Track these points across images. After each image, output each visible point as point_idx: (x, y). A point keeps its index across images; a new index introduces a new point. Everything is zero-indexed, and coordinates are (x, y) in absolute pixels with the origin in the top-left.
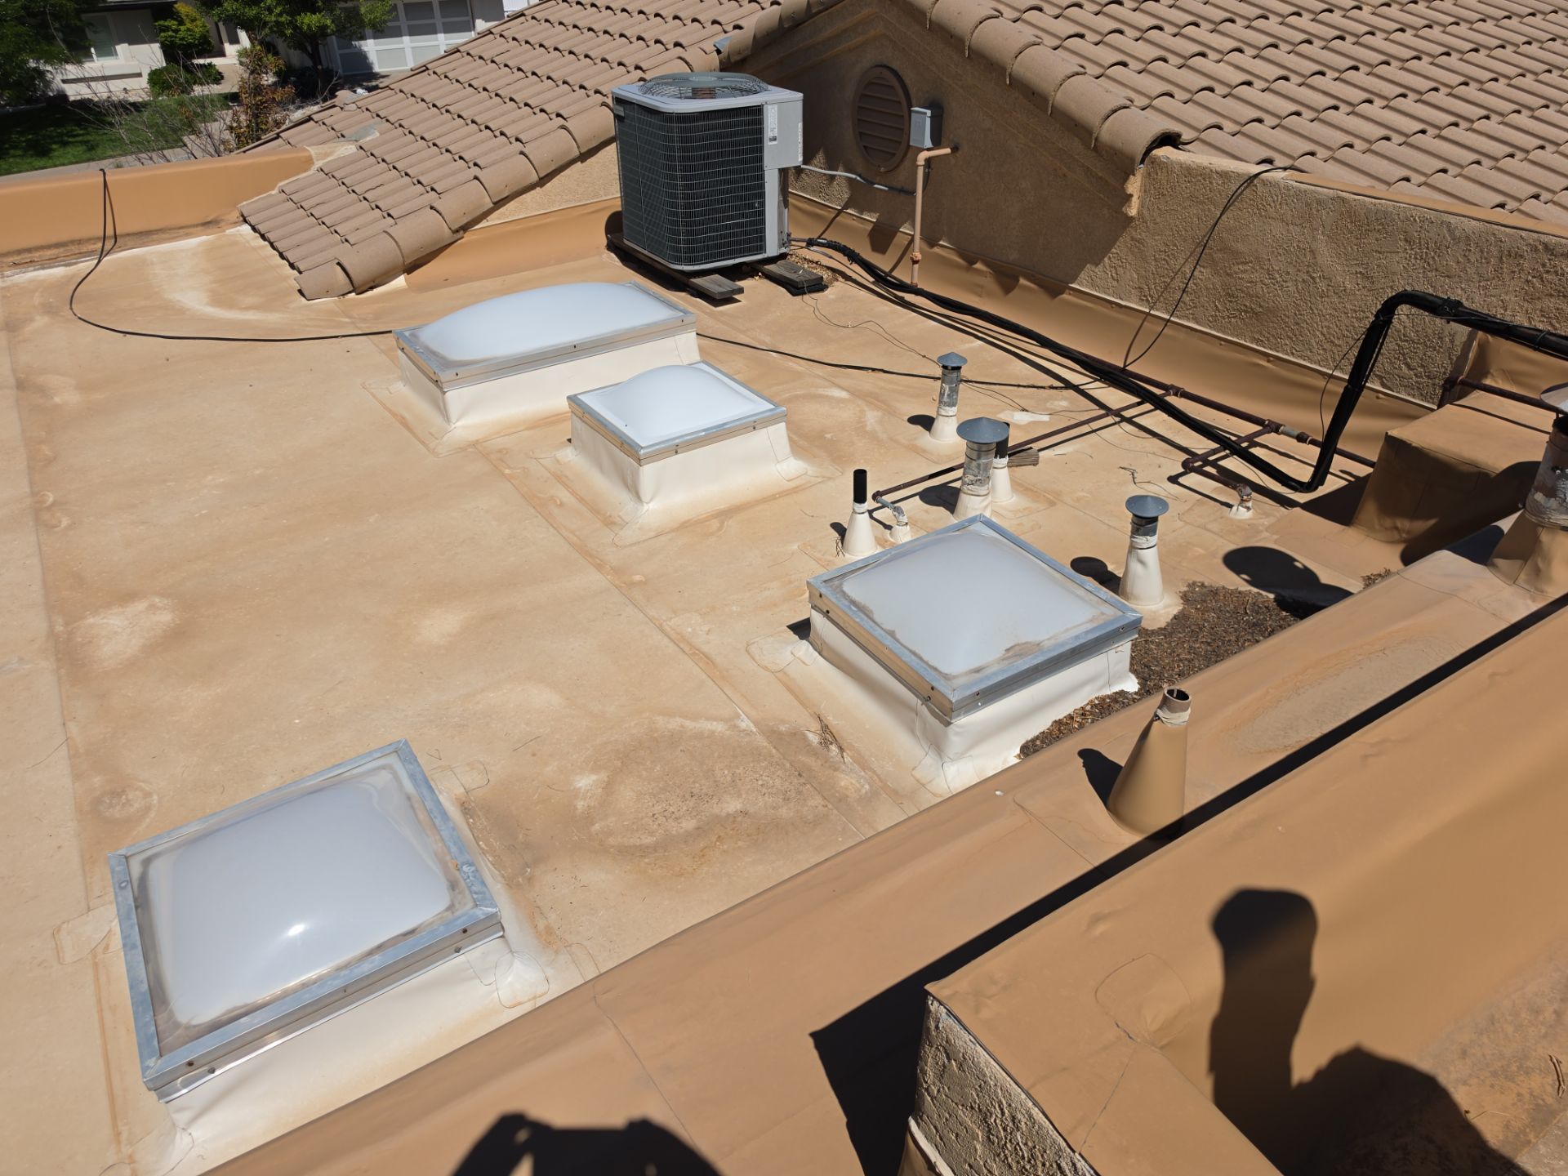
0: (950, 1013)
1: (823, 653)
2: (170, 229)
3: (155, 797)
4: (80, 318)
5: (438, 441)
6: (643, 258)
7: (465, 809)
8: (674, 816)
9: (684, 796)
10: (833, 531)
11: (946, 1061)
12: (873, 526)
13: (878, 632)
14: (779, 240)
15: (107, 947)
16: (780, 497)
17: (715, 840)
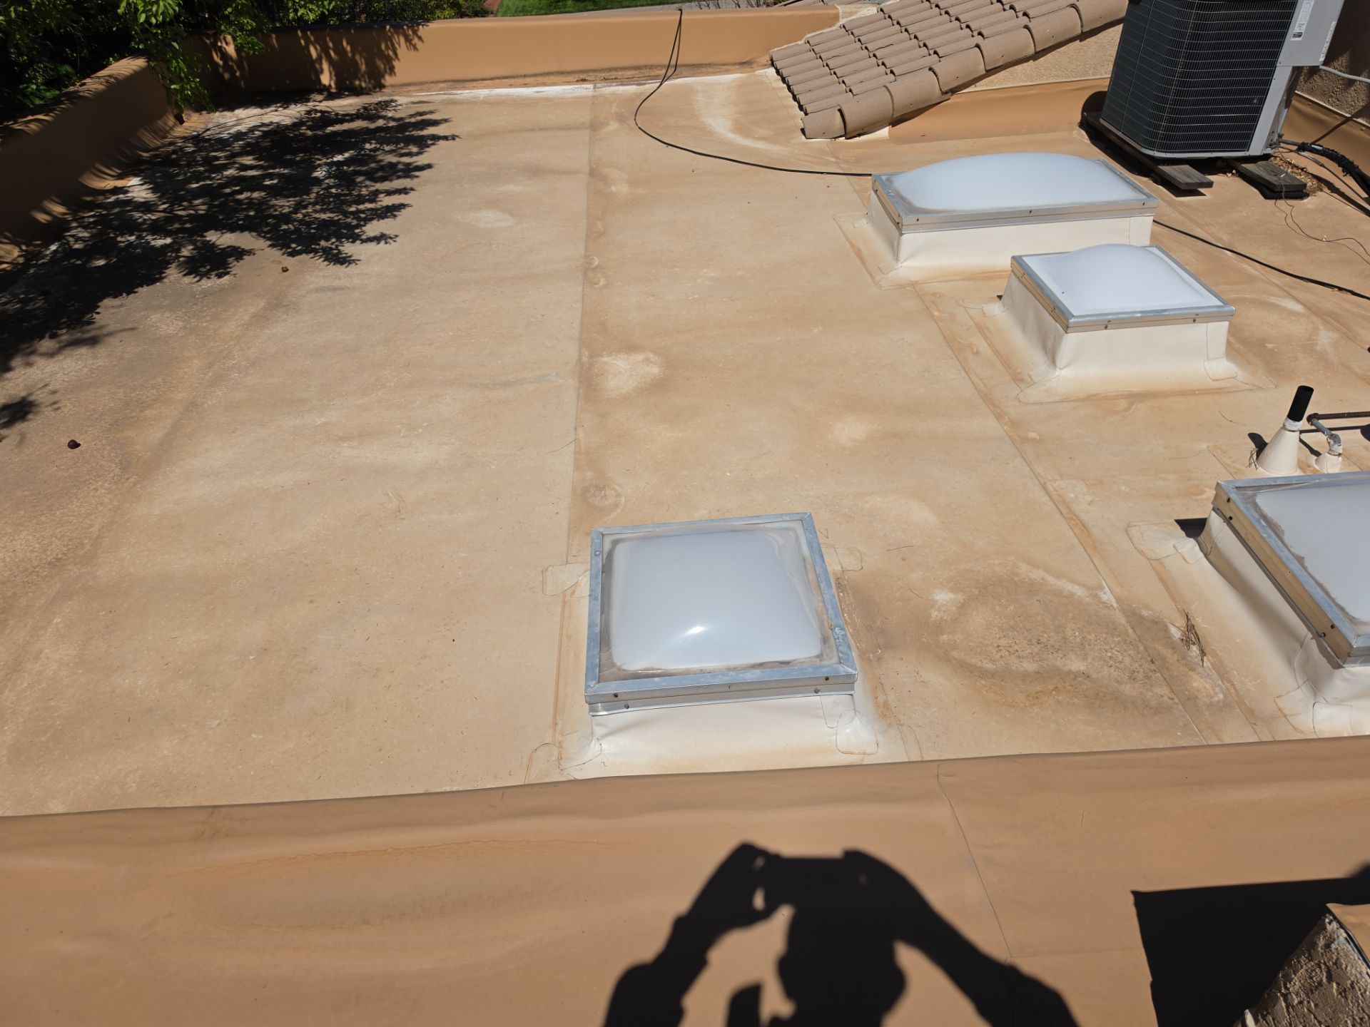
0: (1350, 939)
1: (1210, 557)
2: (716, 65)
3: (623, 499)
4: (640, 128)
5: (883, 276)
6: (1113, 138)
7: (839, 583)
8: (1017, 654)
9: (1031, 640)
10: (1250, 441)
11: (1324, 980)
12: (1299, 448)
13: (1284, 554)
14: (1267, 140)
15: (573, 593)
16: (1199, 394)
17: (1052, 688)
